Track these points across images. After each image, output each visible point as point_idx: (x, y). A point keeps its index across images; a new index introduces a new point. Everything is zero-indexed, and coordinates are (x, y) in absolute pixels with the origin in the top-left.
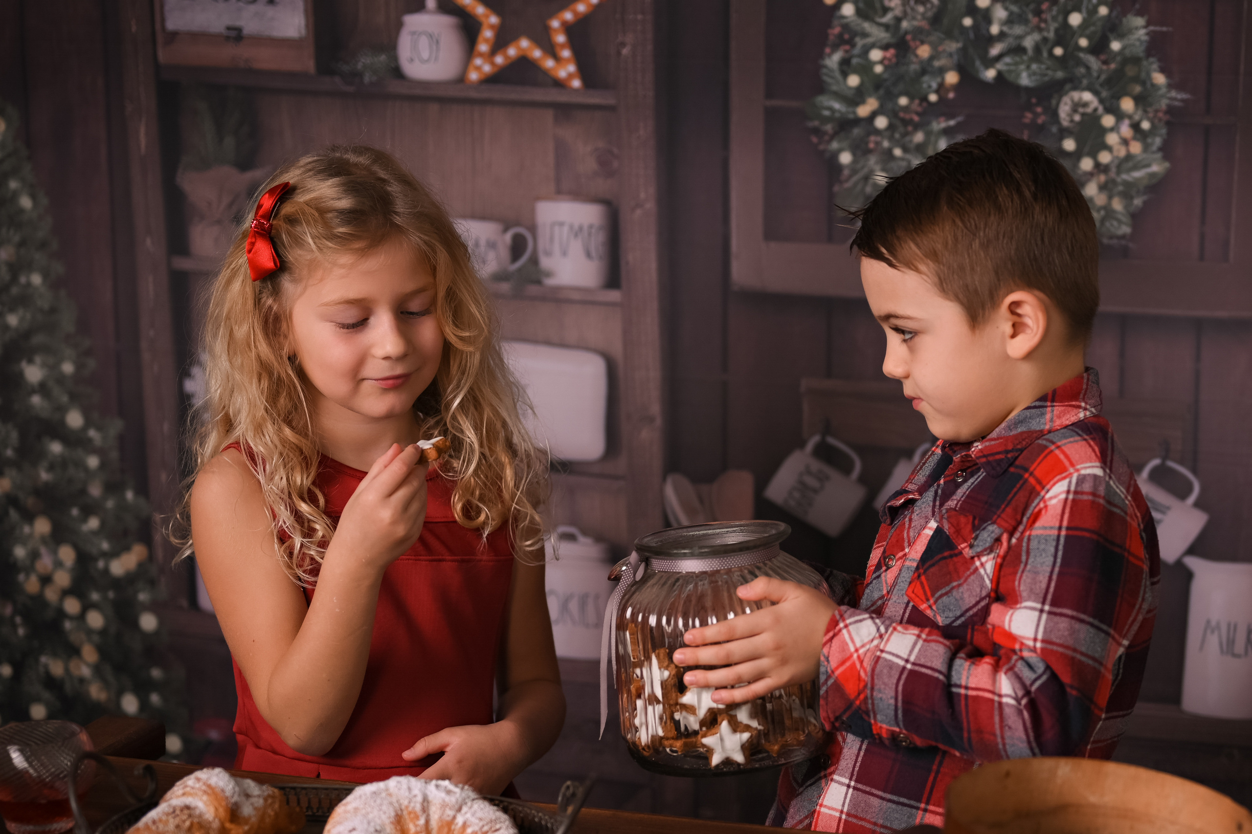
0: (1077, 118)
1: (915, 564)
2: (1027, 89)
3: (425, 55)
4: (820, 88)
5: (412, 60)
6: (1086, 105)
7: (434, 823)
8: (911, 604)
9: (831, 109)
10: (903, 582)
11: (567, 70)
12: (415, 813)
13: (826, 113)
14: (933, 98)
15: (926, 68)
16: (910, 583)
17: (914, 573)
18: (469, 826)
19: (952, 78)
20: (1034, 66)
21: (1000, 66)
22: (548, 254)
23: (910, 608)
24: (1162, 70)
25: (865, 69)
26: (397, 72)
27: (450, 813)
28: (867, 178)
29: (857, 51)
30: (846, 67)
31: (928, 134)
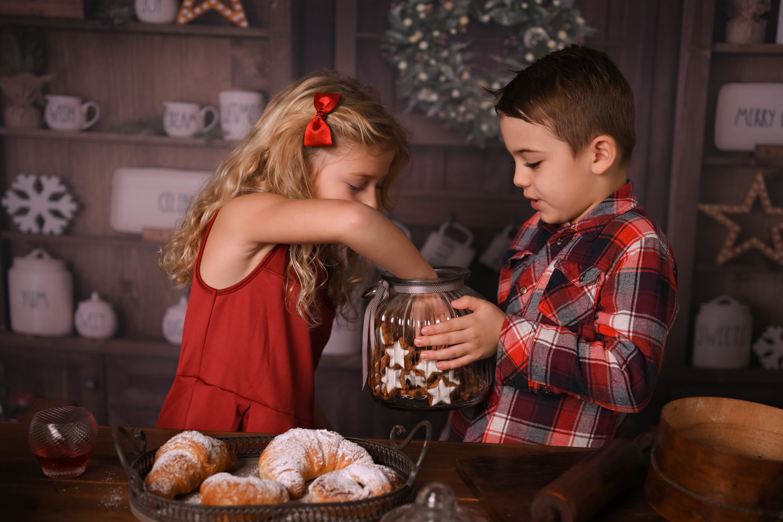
0: (534, 42)
1: (542, 292)
2: (508, 28)
3: (152, 7)
4: (388, 26)
5: (144, 11)
6: (538, 35)
7: (326, 456)
8: (542, 314)
9: (395, 38)
10: (535, 302)
11: (238, 16)
12: (316, 450)
13: (392, 40)
14: (453, 32)
15: (450, 15)
16: (540, 302)
17: (542, 296)
18: (346, 456)
19: (464, 21)
20: (511, 14)
21: (492, 14)
22: (227, 121)
23: (541, 317)
24: (583, 16)
25: (415, 15)
26: (135, 18)
27: (335, 449)
28: (415, 77)
29: (410, 5)
30: (404, 15)
31: (451, 52)
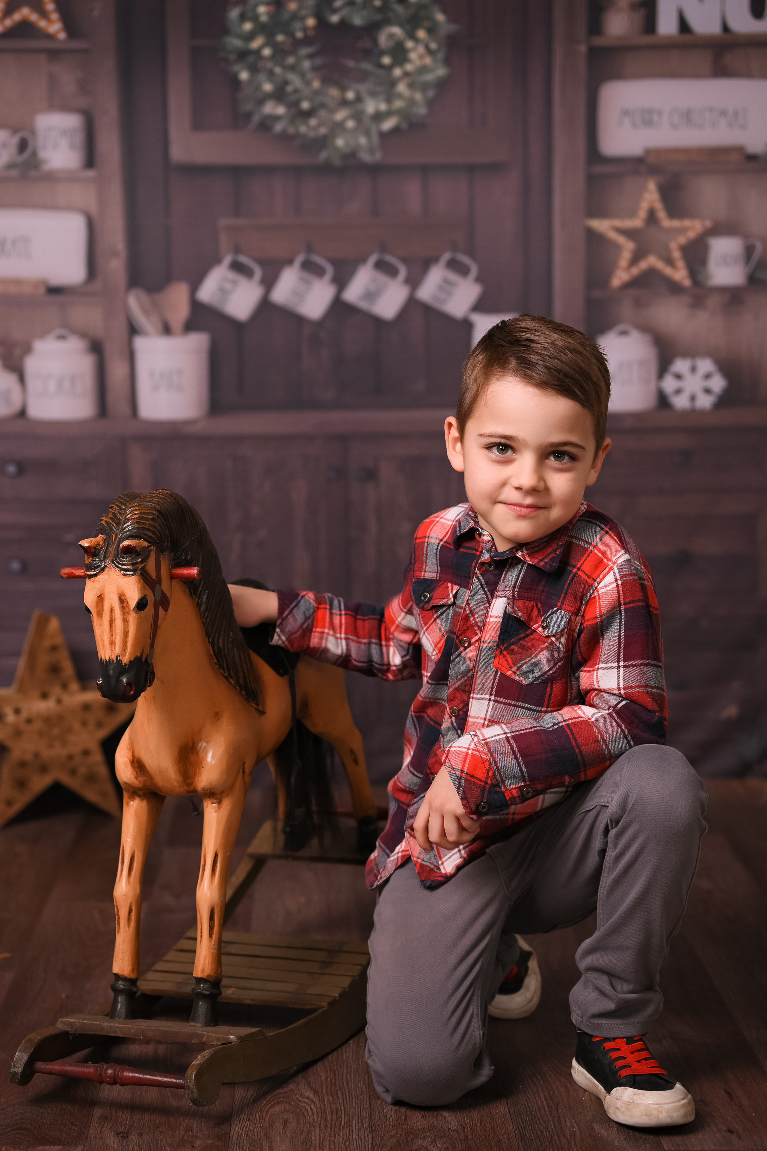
0: (390, 43)
2: (360, 28)
4: (226, 32)
6: (395, 35)
8: (499, 673)
9: (233, 45)
11: (55, 27)
13: (230, 48)
14: (299, 35)
15: (295, 17)
19: (311, 22)
20: (363, 13)
21: (342, 13)
22: (44, 148)
23: (498, 676)
24: (443, 12)
25: (255, 18)
28: (258, 87)
29: (249, 7)
30: (243, 18)
31: (297, 58)
